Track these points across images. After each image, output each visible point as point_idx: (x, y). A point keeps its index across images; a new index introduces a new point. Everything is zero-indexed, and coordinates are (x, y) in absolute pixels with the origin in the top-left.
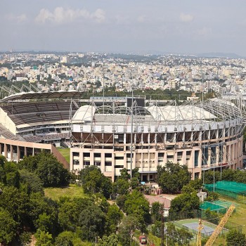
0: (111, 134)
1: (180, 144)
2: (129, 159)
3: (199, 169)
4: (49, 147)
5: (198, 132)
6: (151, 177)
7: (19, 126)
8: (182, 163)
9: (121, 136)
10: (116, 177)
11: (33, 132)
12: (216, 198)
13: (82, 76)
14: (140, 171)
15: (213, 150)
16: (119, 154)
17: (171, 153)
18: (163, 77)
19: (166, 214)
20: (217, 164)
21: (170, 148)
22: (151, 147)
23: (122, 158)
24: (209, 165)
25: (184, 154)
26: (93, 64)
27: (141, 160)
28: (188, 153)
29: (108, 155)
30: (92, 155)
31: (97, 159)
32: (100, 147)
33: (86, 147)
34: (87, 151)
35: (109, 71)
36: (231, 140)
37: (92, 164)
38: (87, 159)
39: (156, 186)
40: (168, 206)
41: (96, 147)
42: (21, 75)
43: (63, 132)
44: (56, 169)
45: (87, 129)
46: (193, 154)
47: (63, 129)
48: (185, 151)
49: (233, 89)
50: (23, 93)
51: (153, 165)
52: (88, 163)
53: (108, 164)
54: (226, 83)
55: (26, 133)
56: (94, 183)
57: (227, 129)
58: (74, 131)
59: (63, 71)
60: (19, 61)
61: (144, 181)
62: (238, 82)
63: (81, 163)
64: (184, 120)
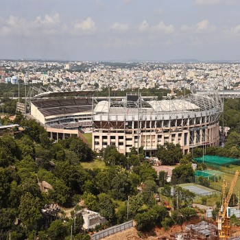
0: (123, 122)
1: (174, 128)
2: (136, 140)
3: (188, 146)
4: (76, 132)
5: (187, 119)
6: (152, 153)
7: (47, 118)
8: (175, 143)
9: (130, 123)
10: (126, 153)
11: (58, 122)
12: (205, 168)
13: (83, 79)
14: (145, 148)
15: (198, 132)
16: (129, 136)
17: (167, 135)
18: (144, 79)
19: (169, 180)
20: (201, 143)
21: (166, 131)
22: (152, 131)
23: (131, 139)
24: (195, 144)
25: (177, 136)
26: (90, 70)
27: (145, 141)
28: (180, 135)
29: (121, 137)
30: (109, 137)
31: (113, 140)
32: (115, 132)
33: (104, 132)
34: (105, 134)
35: (102, 75)
36: (211, 124)
37: (109, 144)
38: (105, 140)
39: (157, 160)
40: (170, 173)
41: (111, 132)
42: (35, 79)
43: (79, 121)
44: (84, 148)
45: (105, 118)
46: (183, 136)
47: (80, 119)
48: (177, 134)
49: (200, 87)
50: (50, 92)
51: (154, 144)
52: (106, 144)
53: (121, 144)
54: (193, 82)
55: (52, 123)
56: (114, 158)
57: (208, 117)
58: (96, 120)
59: (67, 76)
60: (31, 67)
61: (147, 156)
62: (203, 81)
63: (101, 143)
64: (176, 110)
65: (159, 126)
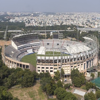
3: (86, 70)
20: (91, 66)
21: (75, 64)
22: (68, 64)
23: (57, 69)
30: (45, 68)
37: (45, 71)
48: (80, 64)
63: (41, 71)
65: (71, 60)
